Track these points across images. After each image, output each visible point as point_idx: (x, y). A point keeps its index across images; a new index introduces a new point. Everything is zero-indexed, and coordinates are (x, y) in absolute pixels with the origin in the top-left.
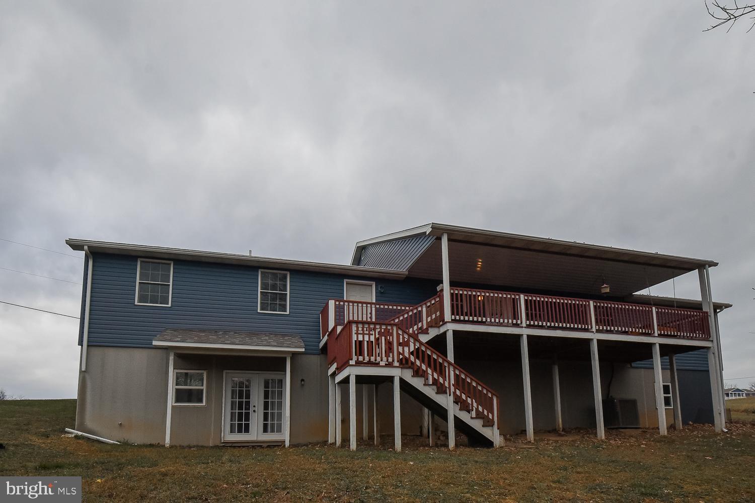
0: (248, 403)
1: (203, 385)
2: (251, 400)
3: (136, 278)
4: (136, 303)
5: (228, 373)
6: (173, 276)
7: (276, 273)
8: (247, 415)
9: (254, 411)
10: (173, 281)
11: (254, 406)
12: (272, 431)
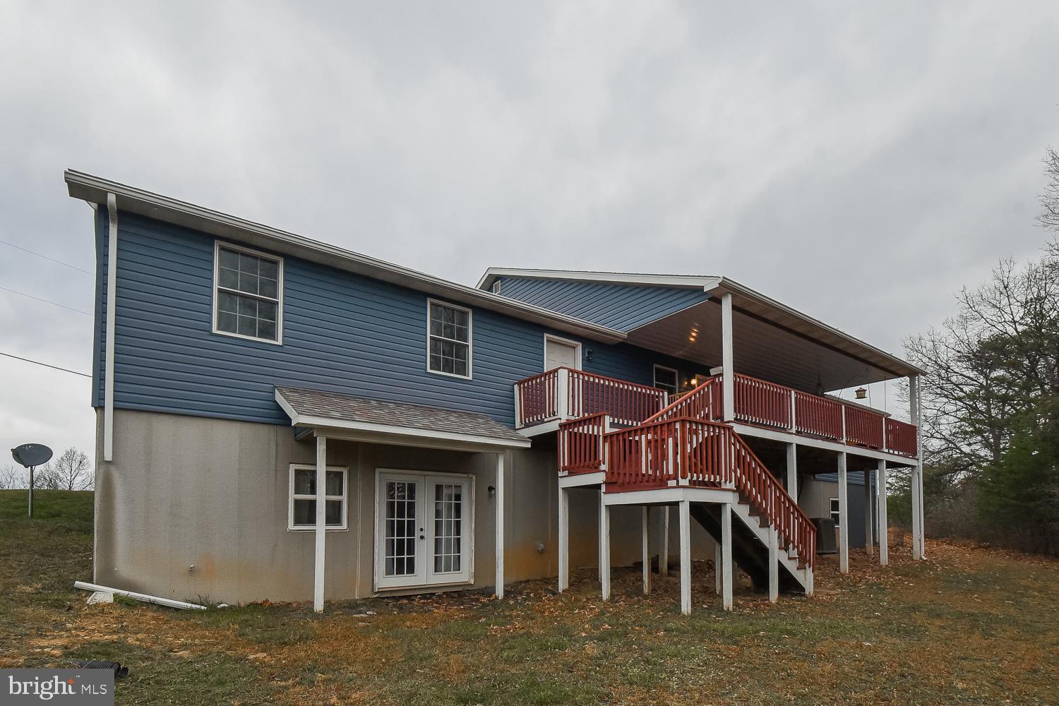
0: (411, 525)
1: (341, 494)
2: (416, 519)
3: (211, 279)
4: (215, 330)
5: (383, 473)
6: (285, 288)
7: (453, 310)
8: (411, 544)
9: (422, 537)
10: (284, 296)
11: (422, 530)
12: (447, 570)
